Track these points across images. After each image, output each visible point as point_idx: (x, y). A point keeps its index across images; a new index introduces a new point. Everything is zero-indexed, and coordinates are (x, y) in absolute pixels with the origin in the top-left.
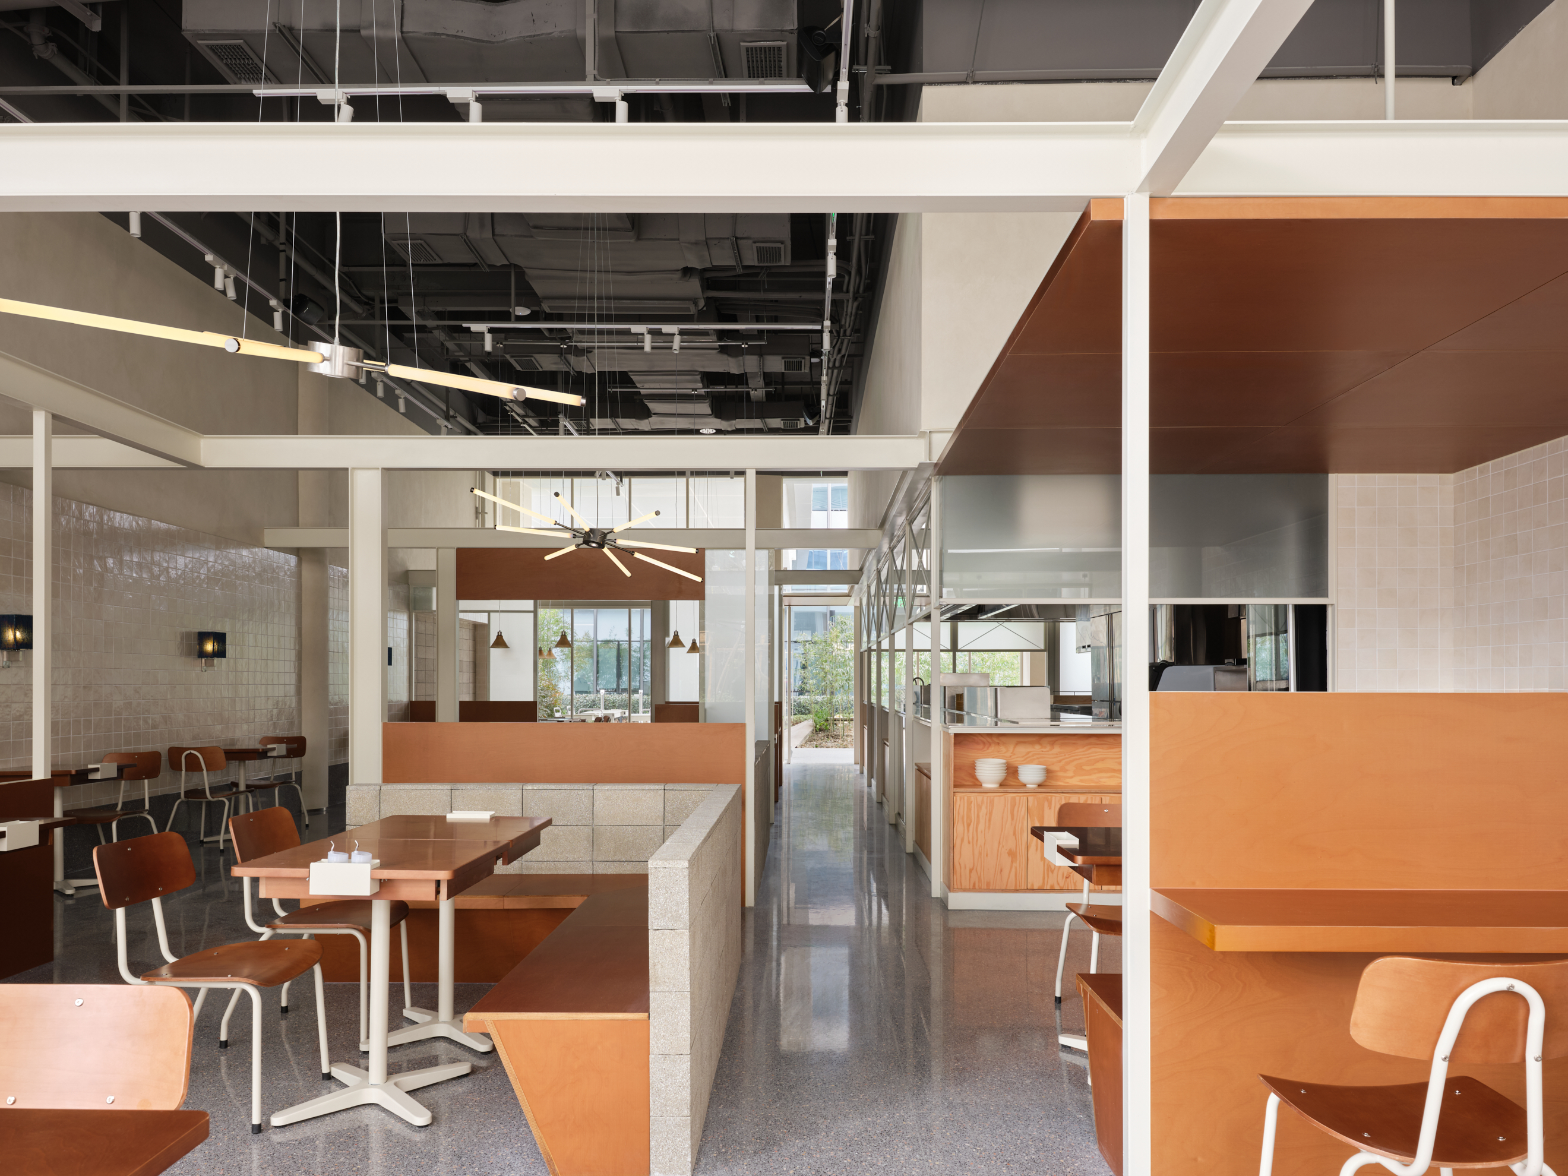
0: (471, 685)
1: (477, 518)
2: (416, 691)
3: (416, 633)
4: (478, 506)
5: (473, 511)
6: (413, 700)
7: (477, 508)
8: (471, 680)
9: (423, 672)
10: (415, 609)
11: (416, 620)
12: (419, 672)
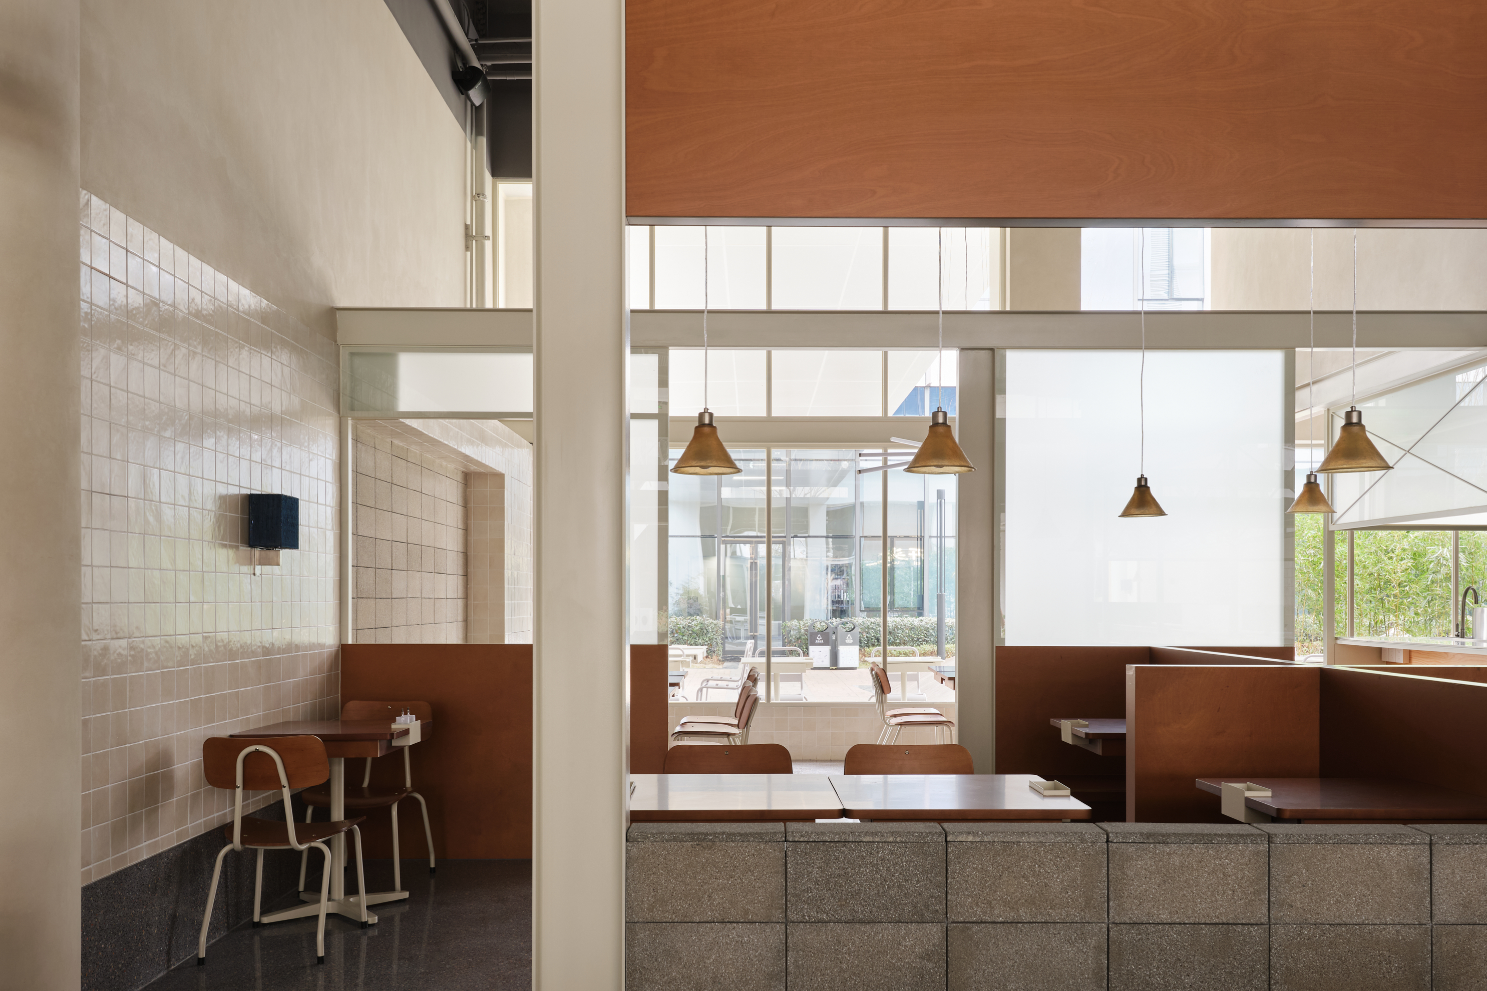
0: (460, 603)
1: (467, 248)
2: (356, 619)
3: (356, 472)
4: (469, 223)
5: (461, 231)
6: (350, 642)
7: (467, 227)
8: (460, 593)
9: (371, 572)
10: (352, 409)
11: (356, 440)
12: (361, 570)
